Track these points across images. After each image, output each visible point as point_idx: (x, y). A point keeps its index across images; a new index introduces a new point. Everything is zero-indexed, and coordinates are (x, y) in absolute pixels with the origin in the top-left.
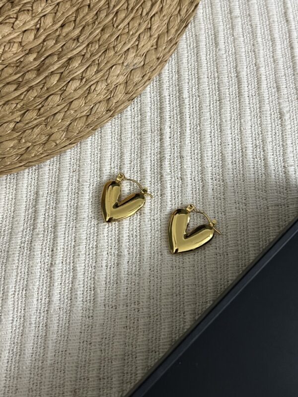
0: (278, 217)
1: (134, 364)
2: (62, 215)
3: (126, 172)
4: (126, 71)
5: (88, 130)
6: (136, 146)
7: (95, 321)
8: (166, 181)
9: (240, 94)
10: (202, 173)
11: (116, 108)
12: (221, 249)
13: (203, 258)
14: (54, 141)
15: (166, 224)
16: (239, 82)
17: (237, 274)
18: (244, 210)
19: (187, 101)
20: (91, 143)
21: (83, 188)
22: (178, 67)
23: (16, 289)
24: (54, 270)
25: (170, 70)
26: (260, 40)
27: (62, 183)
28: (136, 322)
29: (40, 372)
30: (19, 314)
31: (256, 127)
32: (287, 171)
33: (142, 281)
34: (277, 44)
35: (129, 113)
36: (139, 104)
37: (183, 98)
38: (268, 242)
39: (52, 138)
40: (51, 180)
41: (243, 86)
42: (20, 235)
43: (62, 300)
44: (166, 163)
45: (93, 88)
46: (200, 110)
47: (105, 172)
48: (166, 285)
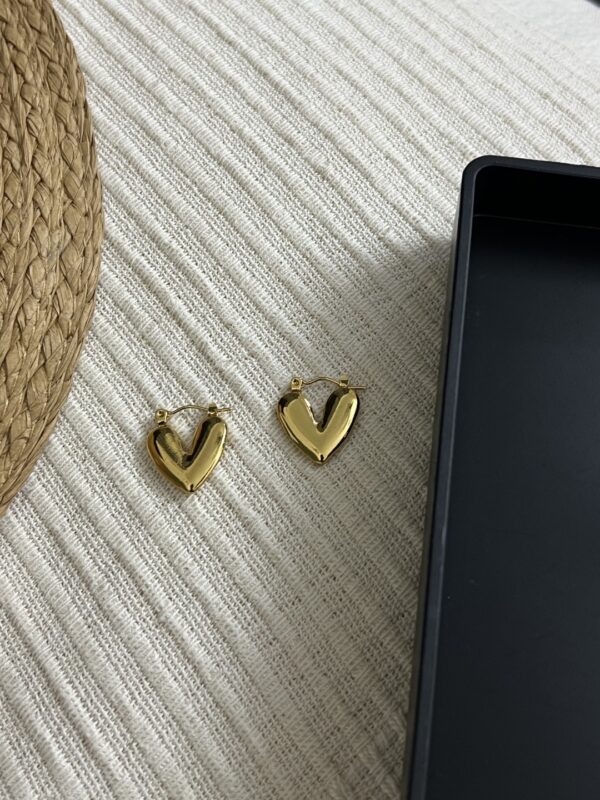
0: (424, 311)
1: (385, 656)
2: (116, 533)
3: (163, 405)
4: (52, 263)
5: (60, 386)
6: (149, 358)
7: (284, 641)
8: (232, 374)
9: (243, 185)
10: (275, 326)
11: (78, 324)
12: (383, 409)
13: (367, 439)
14: (21, 437)
15: (279, 433)
16: (229, 169)
17: (430, 426)
18: (372, 334)
19: (174, 245)
20: (79, 402)
21: (117, 473)
22: (124, 207)
23: (129, 689)
24: (167, 618)
25: (116, 219)
26: (212, 93)
27: (80, 490)
28: (343, 596)
29: (260, 776)
30: (164, 721)
31: (300, 212)
32: (387, 242)
33: (307, 535)
34: (241, 82)
35: (102, 320)
36: (107, 297)
37: (165, 244)
38: (436, 353)
39: (14, 434)
40: (57, 498)
41: (237, 171)
42: (74, 609)
43: (212, 650)
44: (214, 349)
45: (21, 319)
46: (204, 245)
47: (131, 427)
48: (346, 513)
